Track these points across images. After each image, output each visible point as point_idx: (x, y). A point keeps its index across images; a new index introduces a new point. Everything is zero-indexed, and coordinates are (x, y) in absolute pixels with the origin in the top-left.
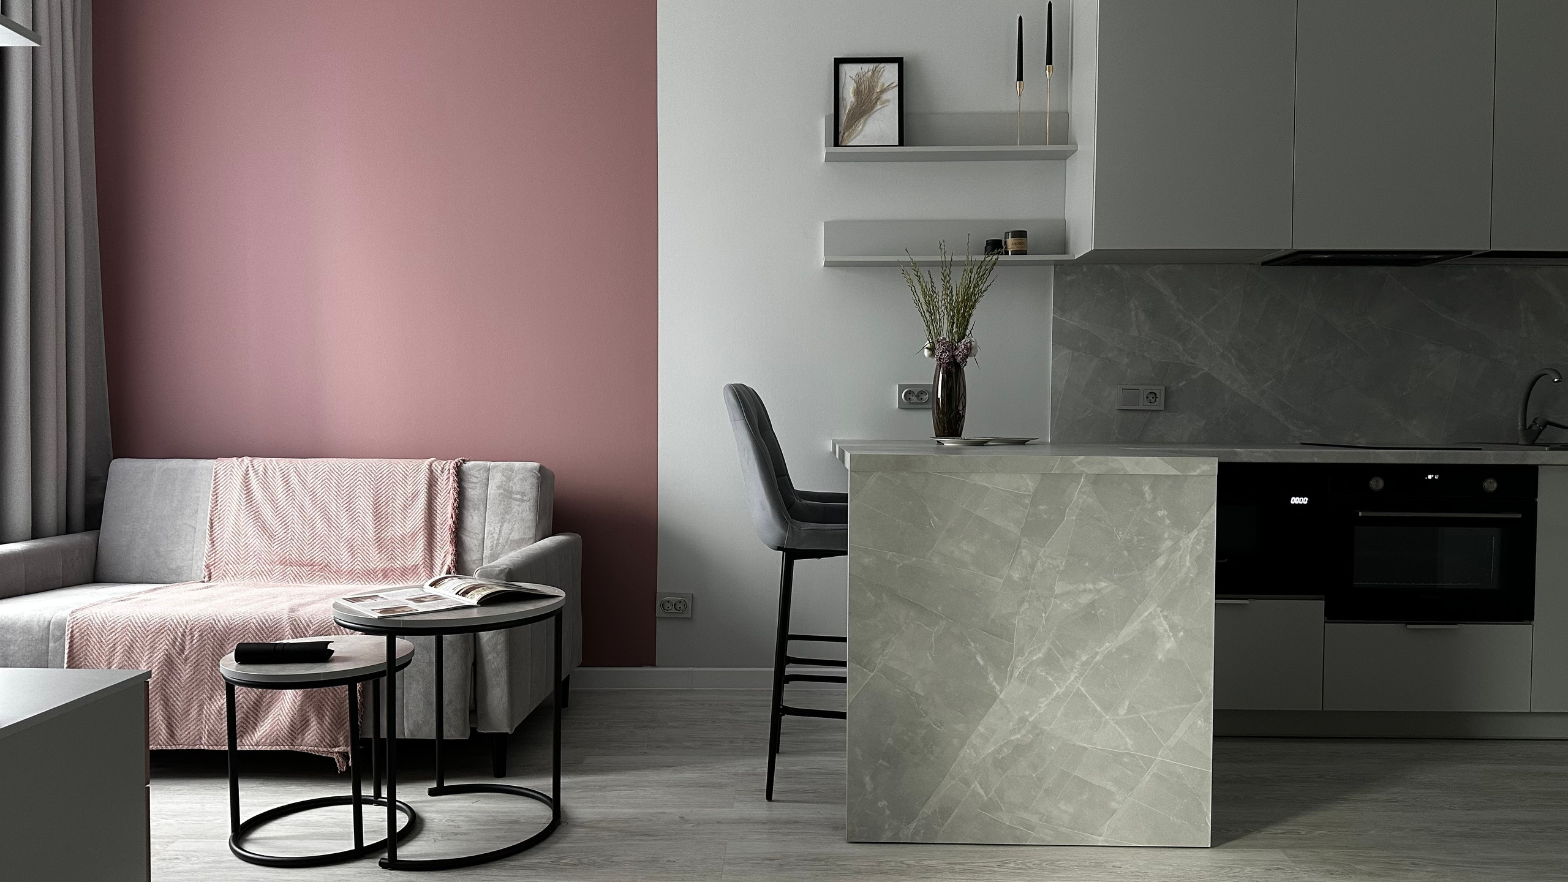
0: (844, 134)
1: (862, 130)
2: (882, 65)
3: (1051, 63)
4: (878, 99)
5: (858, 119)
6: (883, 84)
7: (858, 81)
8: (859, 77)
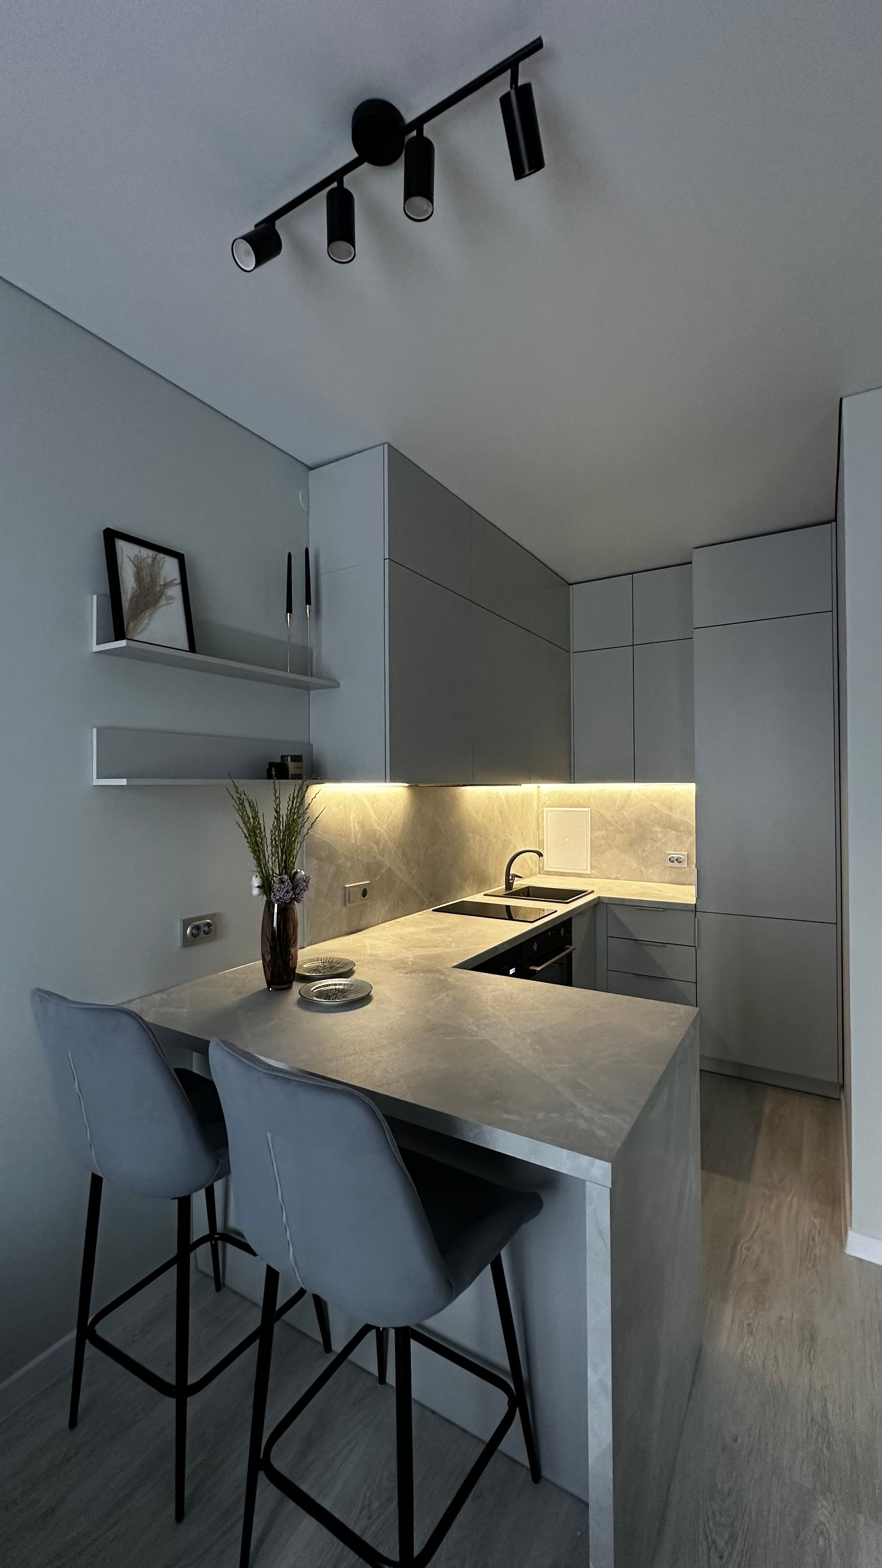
0: (129, 624)
1: (148, 624)
2: (162, 556)
3: (310, 604)
4: (162, 593)
5: (143, 611)
6: (165, 578)
7: (138, 565)
8: (138, 561)
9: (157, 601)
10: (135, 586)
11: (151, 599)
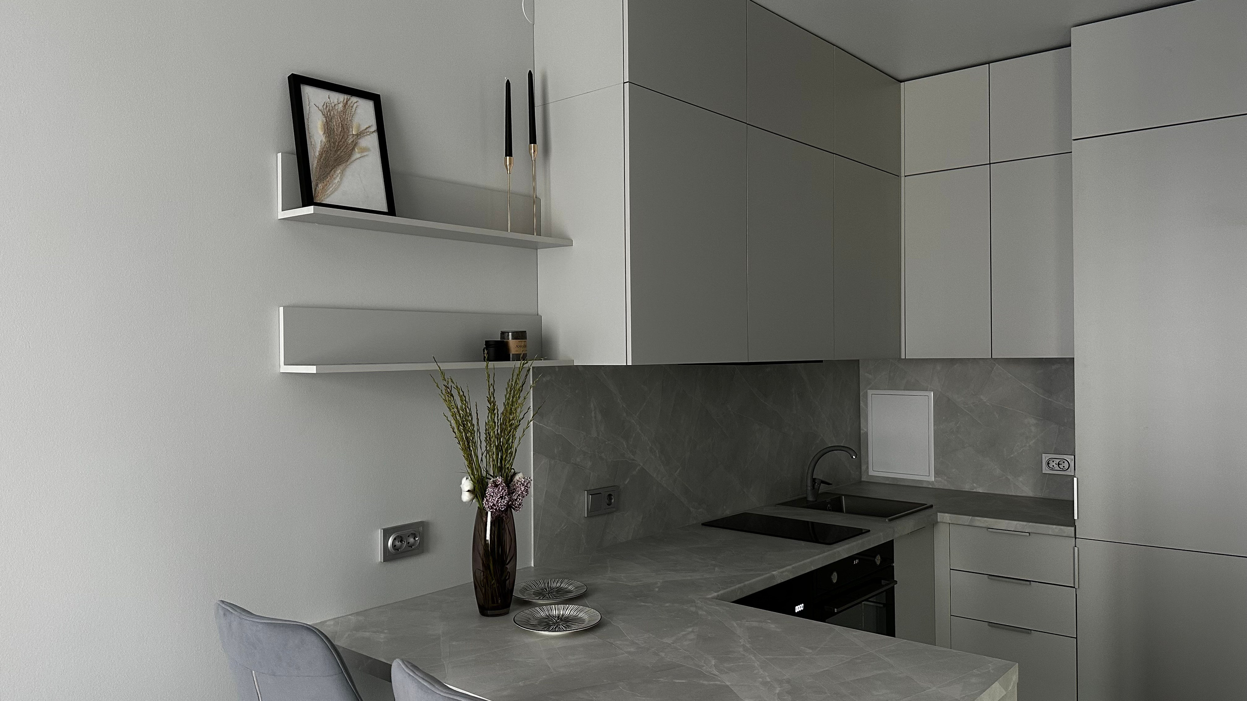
0: (317, 185)
2: (354, 99)
3: (535, 142)
4: (355, 144)
5: (334, 168)
6: (359, 127)
7: (327, 114)
8: (328, 109)
9: (350, 155)
10: (324, 140)
11: (342, 154)
